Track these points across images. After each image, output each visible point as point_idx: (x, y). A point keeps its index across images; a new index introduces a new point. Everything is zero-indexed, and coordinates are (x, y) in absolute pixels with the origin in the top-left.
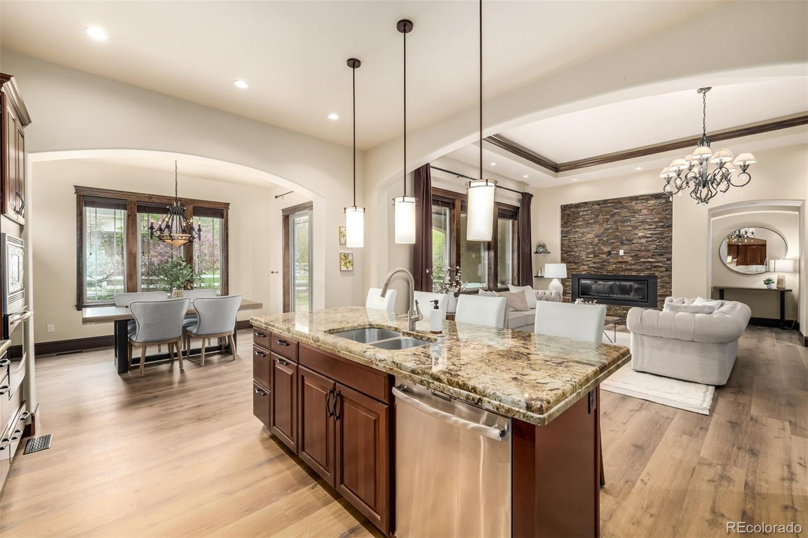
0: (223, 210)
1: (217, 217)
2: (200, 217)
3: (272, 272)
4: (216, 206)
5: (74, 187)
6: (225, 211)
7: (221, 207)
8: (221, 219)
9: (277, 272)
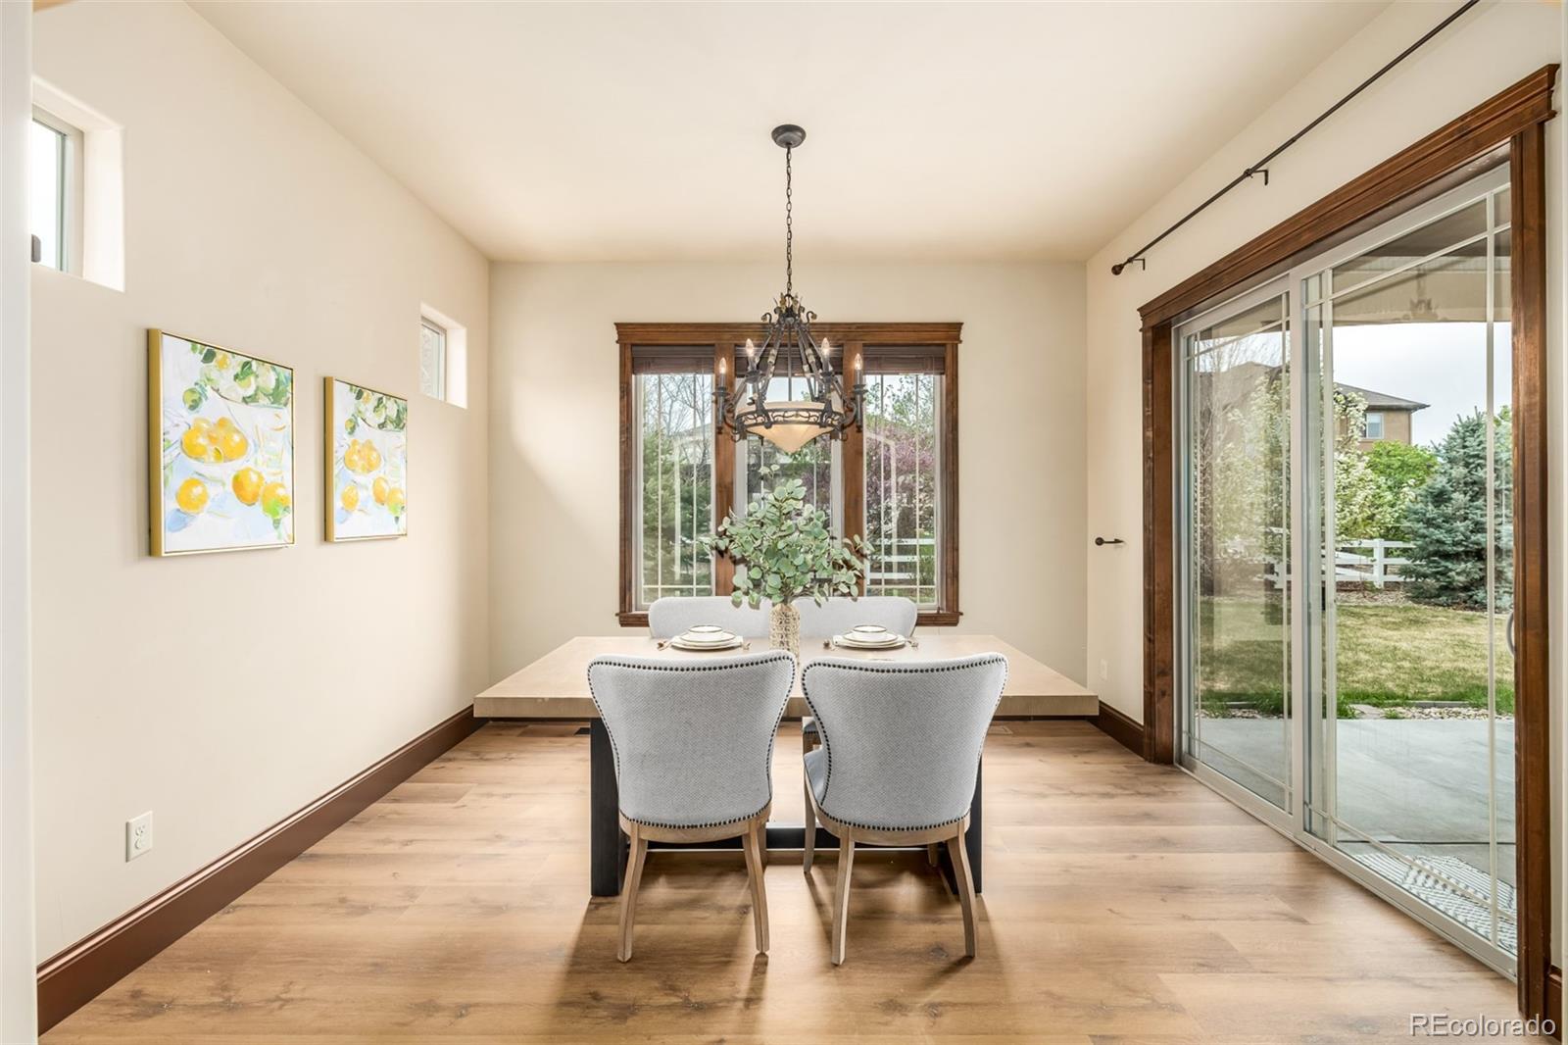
0: (944, 345)
1: (925, 369)
2: (882, 374)
3: (1100, 542)
4: (925, 335)
5: (615, 327)
6: (949, 349)
7: (938, 337)
8: (938, 377)
9: (1117, 541)
